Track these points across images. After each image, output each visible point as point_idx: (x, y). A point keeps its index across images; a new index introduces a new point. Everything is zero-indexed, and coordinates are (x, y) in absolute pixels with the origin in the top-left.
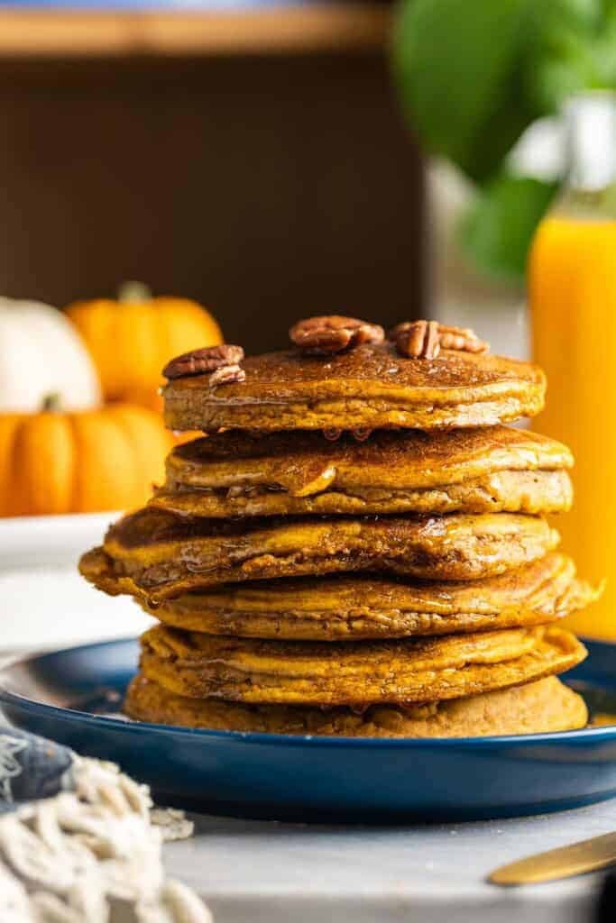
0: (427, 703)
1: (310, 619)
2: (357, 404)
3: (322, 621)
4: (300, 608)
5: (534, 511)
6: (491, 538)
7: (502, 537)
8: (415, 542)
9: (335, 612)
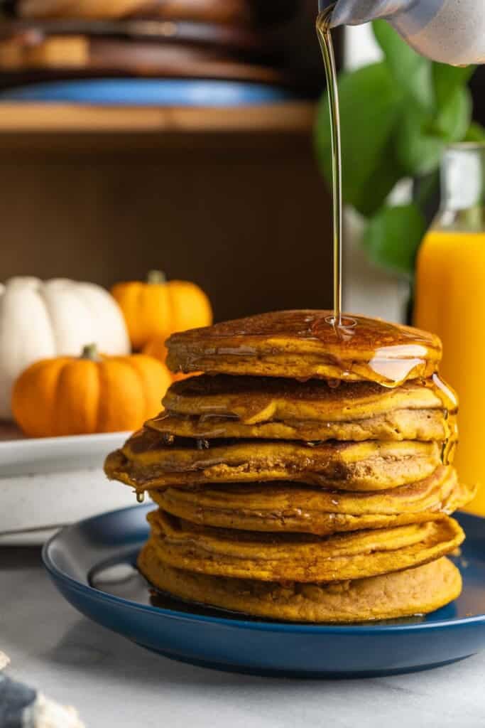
0: (342, 582)
1: (255, 516)
2: (294, 358)
3: (264, 518)
4: (248, 507)
5: (428, 439)
6: (394, 458)
7: (402, 458)
8: (334, 460)
9: (274, 512)
